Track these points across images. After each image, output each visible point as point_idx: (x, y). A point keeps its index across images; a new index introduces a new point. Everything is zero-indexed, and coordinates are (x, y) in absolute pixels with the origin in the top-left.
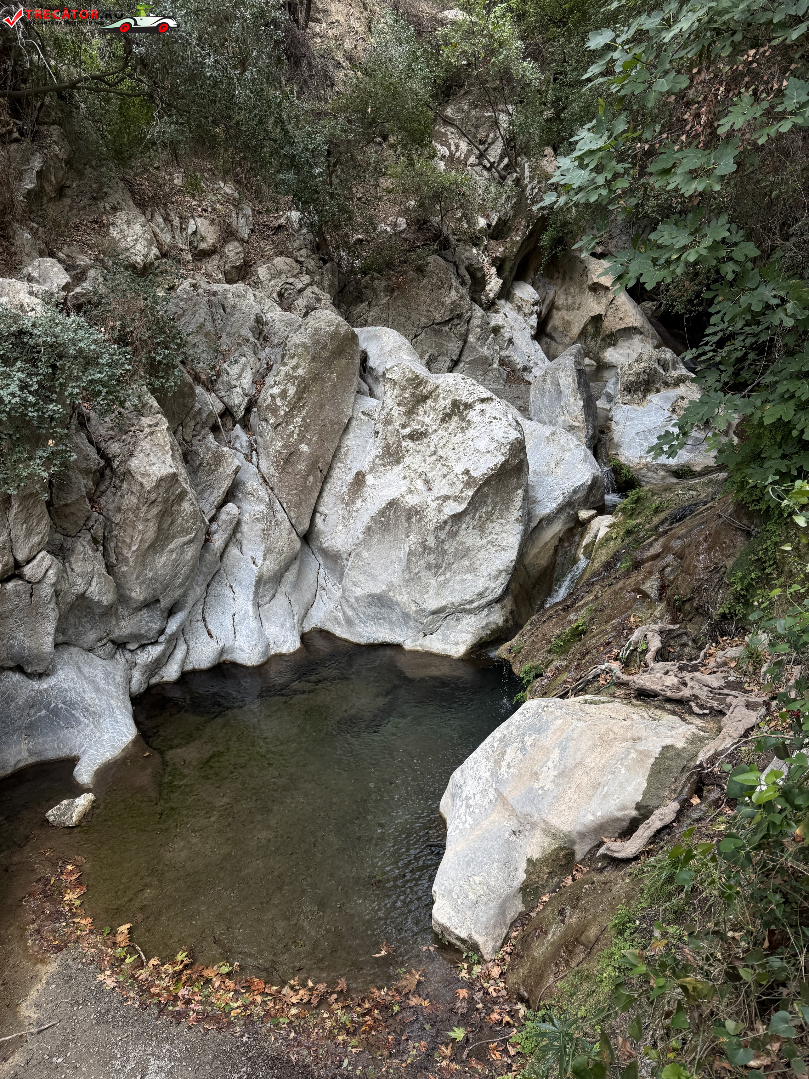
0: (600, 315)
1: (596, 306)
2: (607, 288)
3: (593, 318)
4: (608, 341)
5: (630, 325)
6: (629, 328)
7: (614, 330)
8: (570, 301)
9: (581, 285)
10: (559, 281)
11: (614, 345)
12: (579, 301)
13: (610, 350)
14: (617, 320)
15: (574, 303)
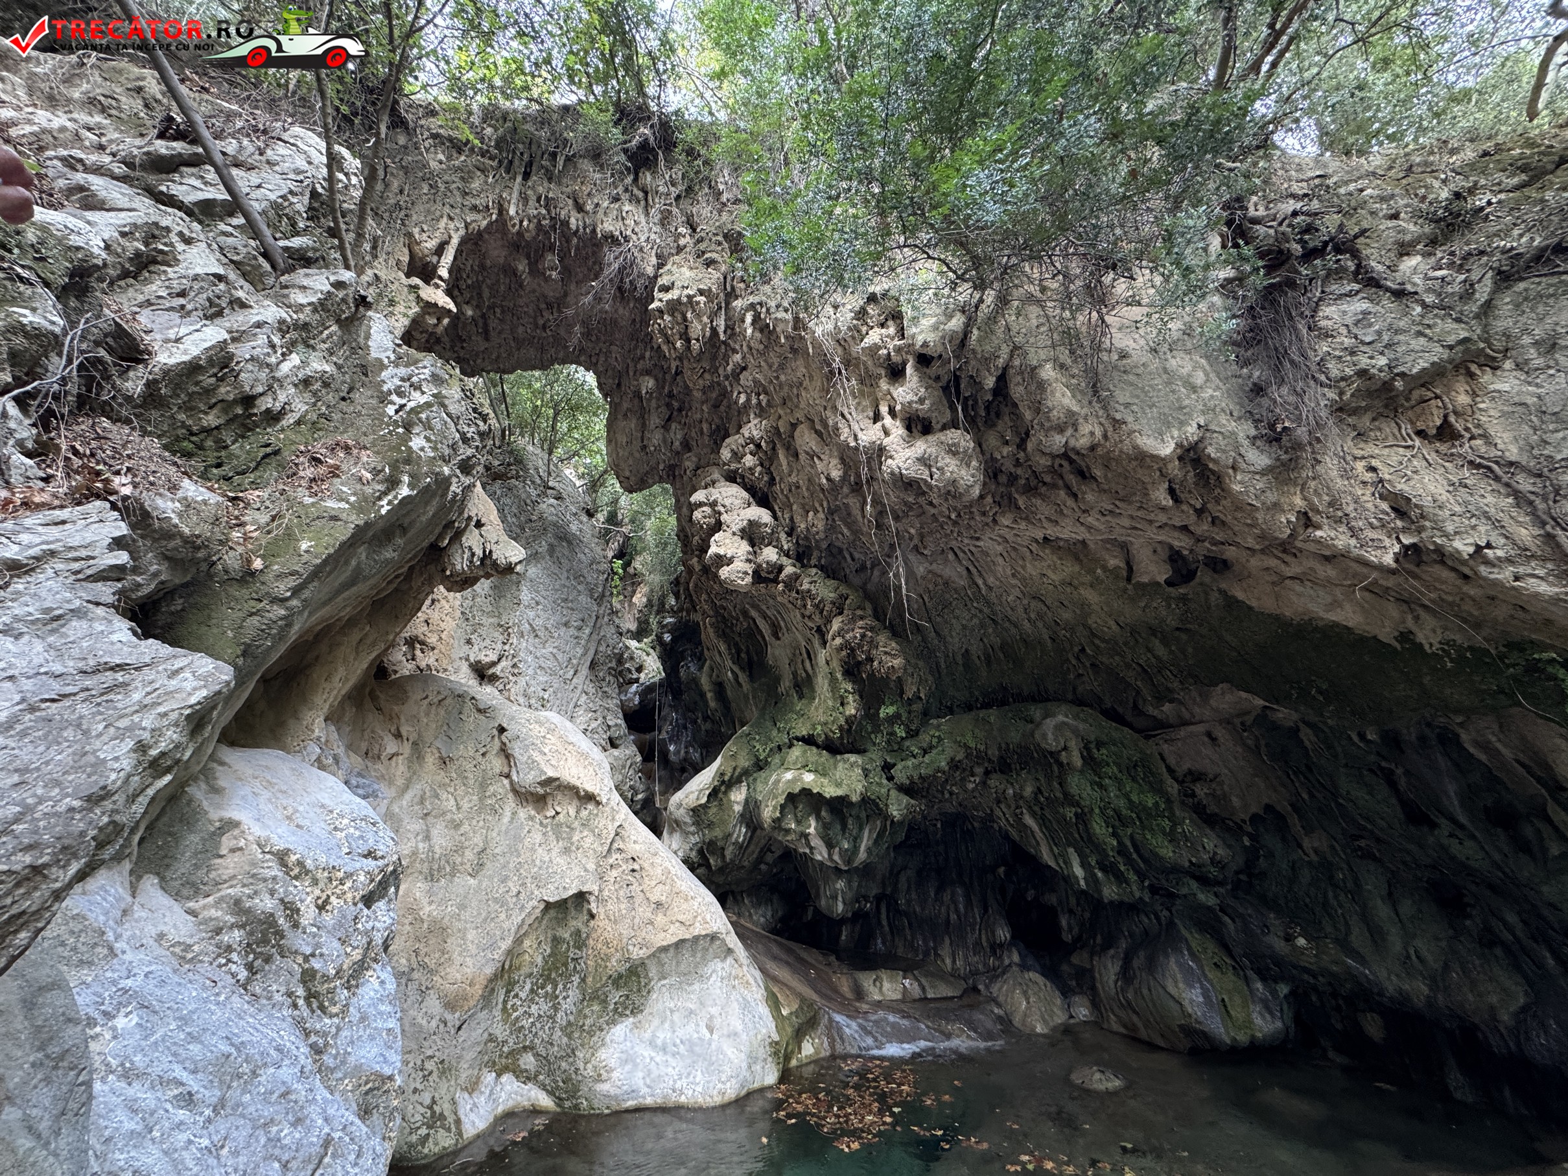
0: (581, 897)
1: (561, 861)
2: (590, 798)
3: (548, 906)
4: (615, 996)
5: (698, 930)
6: (696, 939)
7: (637, 953)
8: (441, 839)
9: (483, 786)
10: (400, 768)
11: (636, 1011)
12: (478, 840)
13: (620, 1030)
14: (644, 912)
15: (459, 849)
